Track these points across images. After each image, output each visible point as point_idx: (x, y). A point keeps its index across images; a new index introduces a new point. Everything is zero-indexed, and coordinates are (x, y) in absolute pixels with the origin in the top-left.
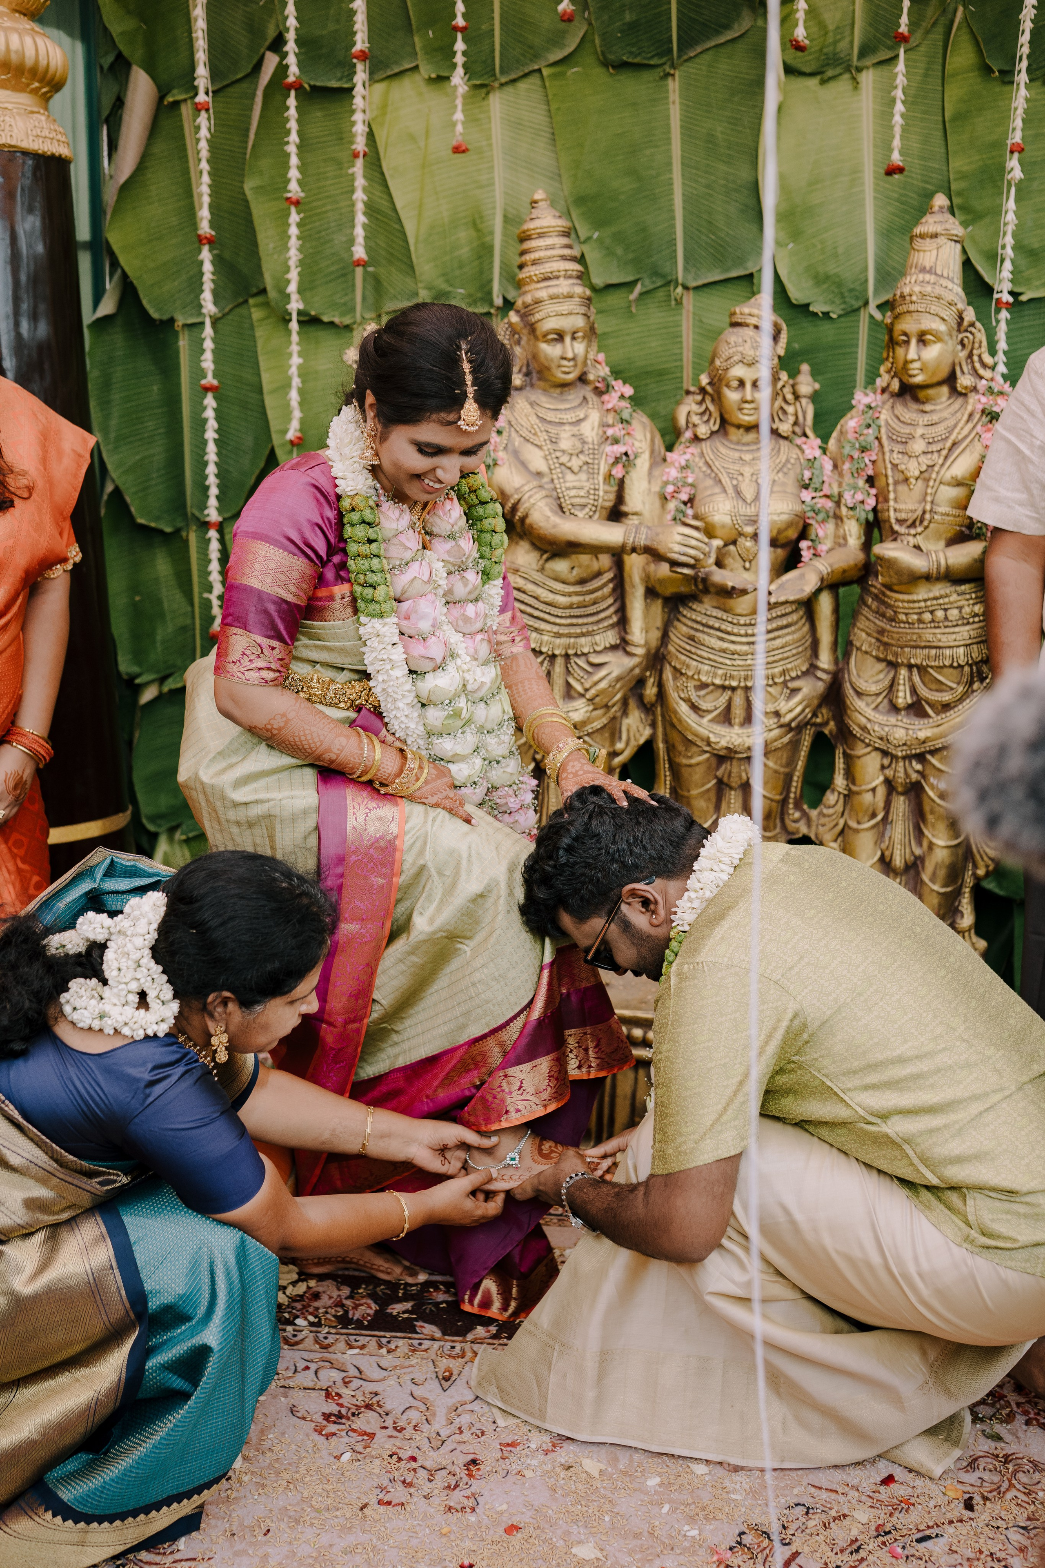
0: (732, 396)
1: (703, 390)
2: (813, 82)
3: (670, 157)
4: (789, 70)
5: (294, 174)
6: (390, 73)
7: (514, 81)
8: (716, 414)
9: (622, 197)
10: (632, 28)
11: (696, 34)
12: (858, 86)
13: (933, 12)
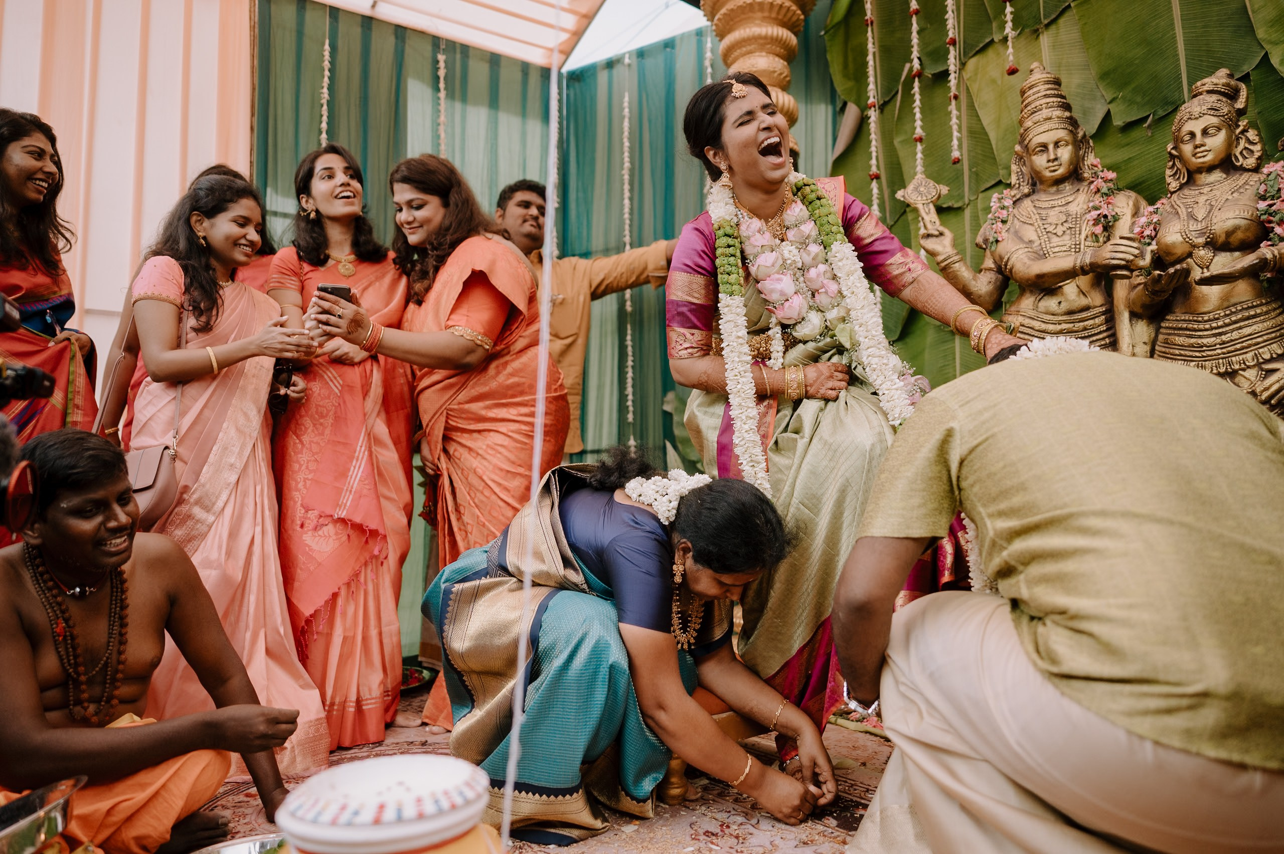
0: (1187, 149)
1: (1172, 157)
3: (1173, 20)
5: (918, 123)
6: (977, 49)
7: (1056, 19)
8: (1184, 170)
9: (1137, 62)
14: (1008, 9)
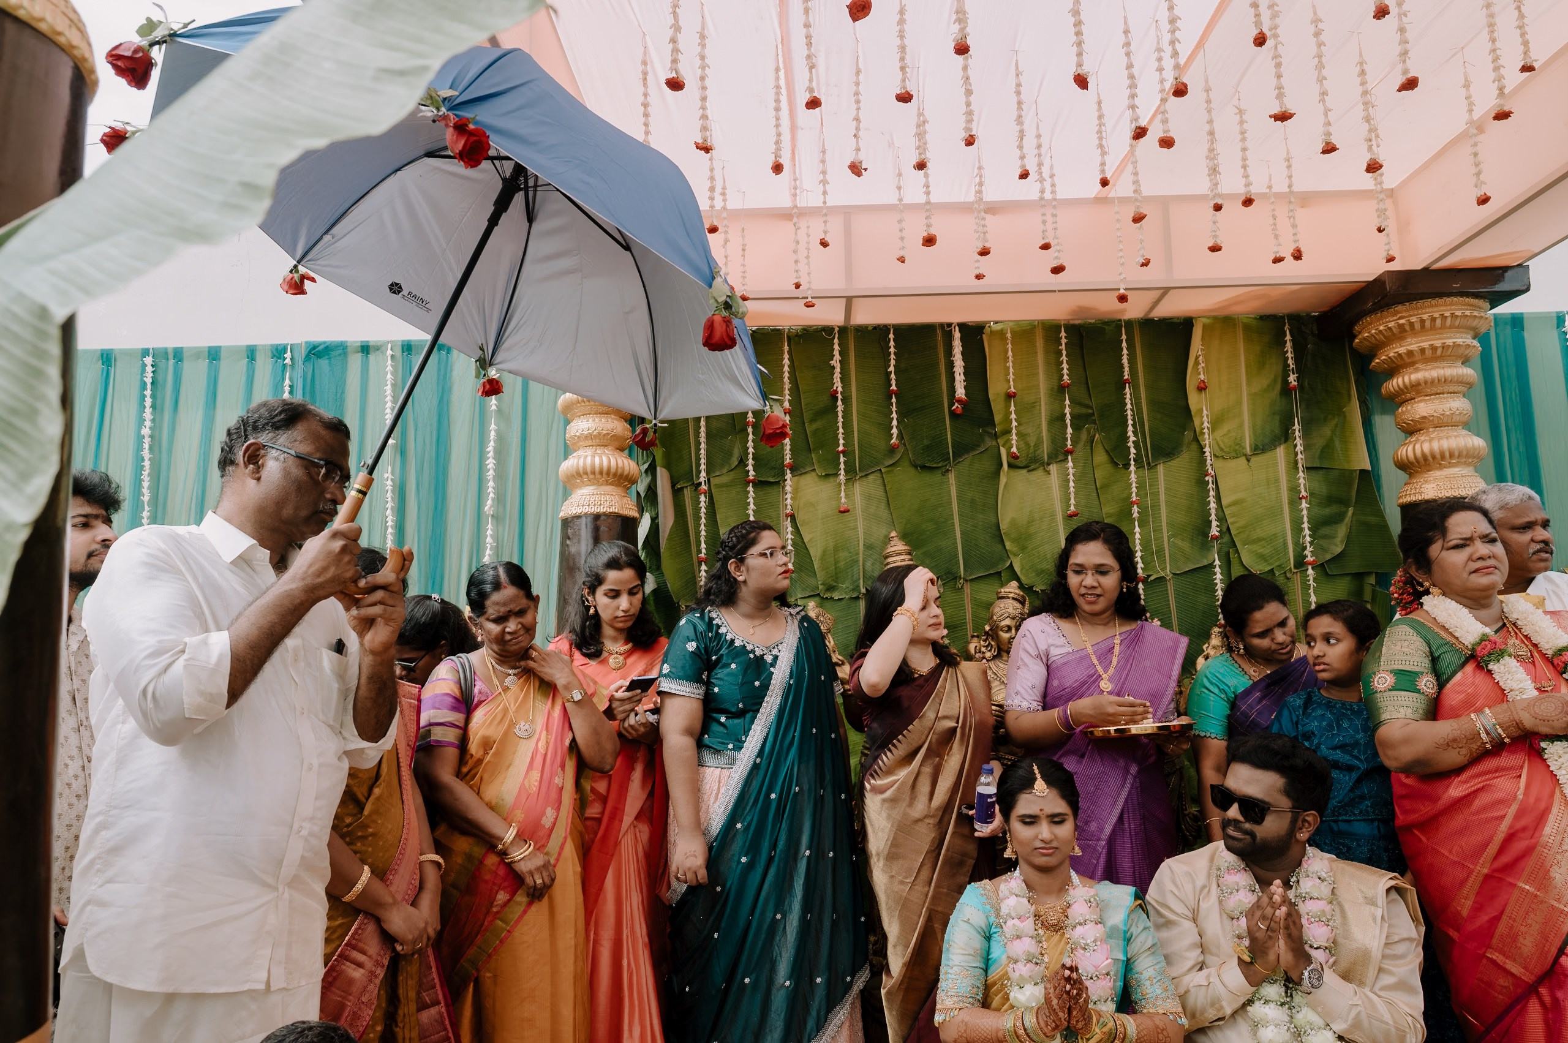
0: (1005, 636)
2: (1024, 471)
3: (952, 512)
4: (1010, 466)
6: (803, 472)
7: (867, 475)
10: (928, 448)
11: (961, 450)
12: (1048, 473)
13: (1084, 436)
14: (842, 459)
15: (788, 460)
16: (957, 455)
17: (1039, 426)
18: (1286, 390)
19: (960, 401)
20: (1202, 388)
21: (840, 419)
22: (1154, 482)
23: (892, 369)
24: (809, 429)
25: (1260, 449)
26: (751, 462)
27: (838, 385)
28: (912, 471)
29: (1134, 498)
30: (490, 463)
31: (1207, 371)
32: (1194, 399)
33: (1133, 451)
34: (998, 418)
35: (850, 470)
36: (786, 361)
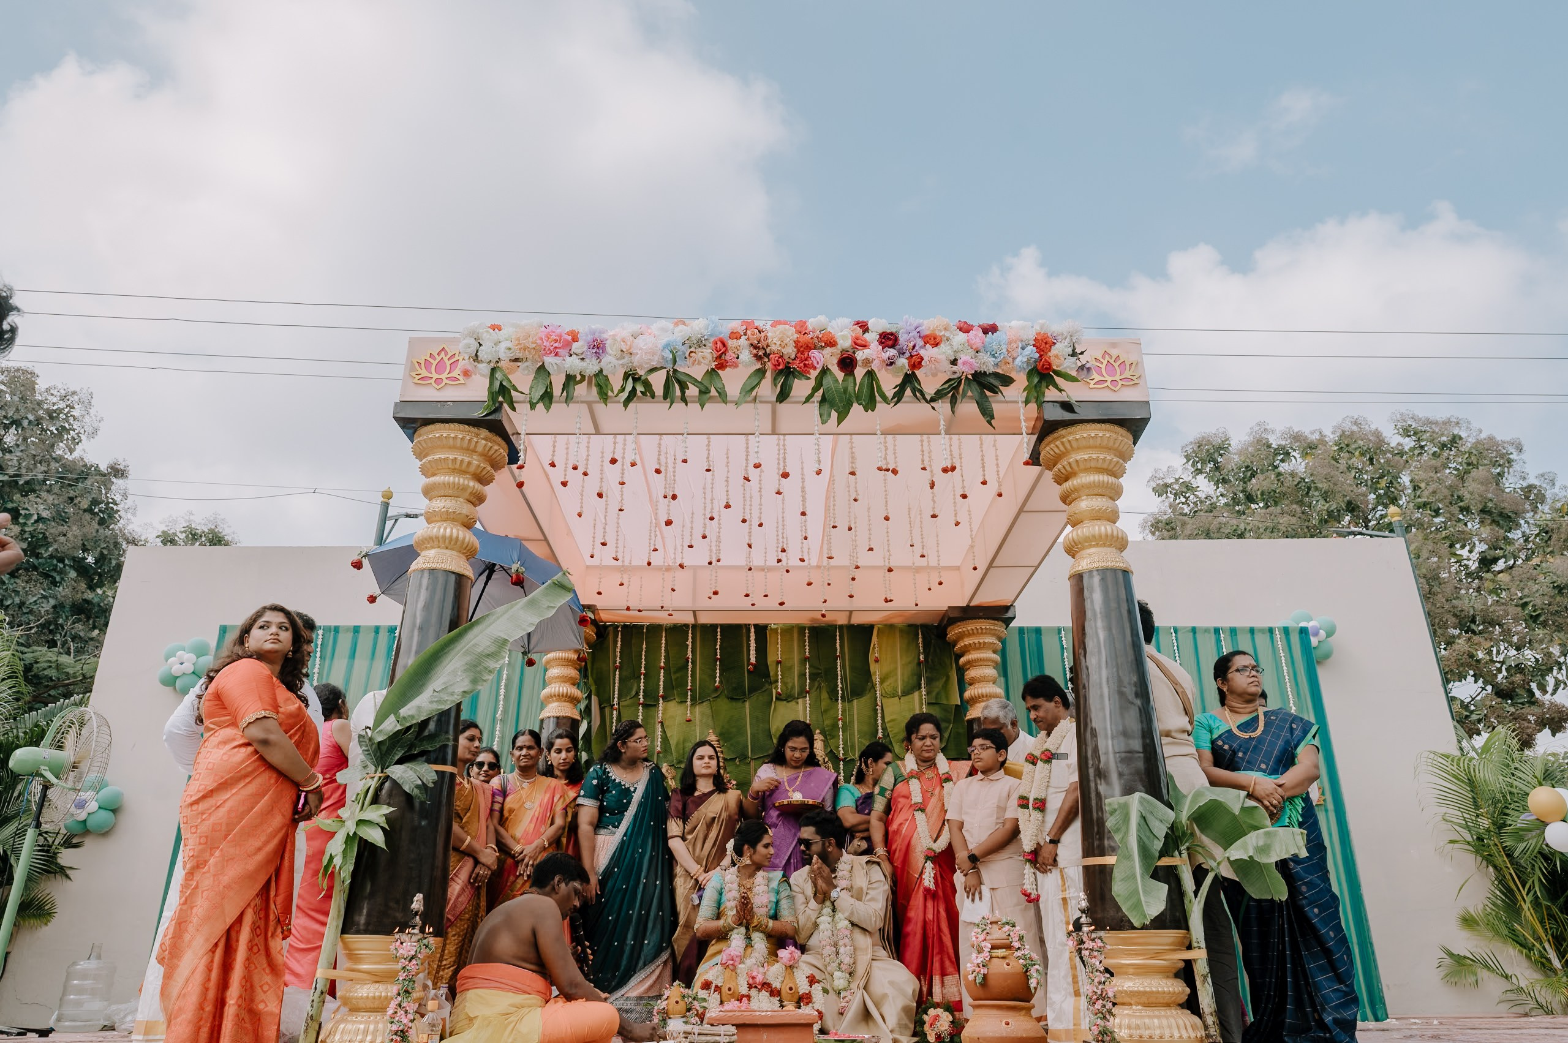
2: (784, 701)
4: (777, 699)
6: (669, 700)
7: (702, 702)
10: (735, 688)
11: (753, 690)
12: (797, 703)
13: (816, 684)
14: (689, 693)
15: (661, 693)
16: (750, 692)
17: (794, 679)
18: (919, 663)
19: (752, 664)
20: (877, 661)
21: (690, 672)
22: (851, 709)
23: (718, 647)
24: (673, 677)
25: (907, 692)
26: (641, 693)
27: (690, 655)
28: (726, 700)
29: (840, 716)
30: (502, 692)
31: (880, 651)
32: (873, 667)
33: (840, 692)
34: (772, 674)
35: (693, 699)
36: (663, 641)
